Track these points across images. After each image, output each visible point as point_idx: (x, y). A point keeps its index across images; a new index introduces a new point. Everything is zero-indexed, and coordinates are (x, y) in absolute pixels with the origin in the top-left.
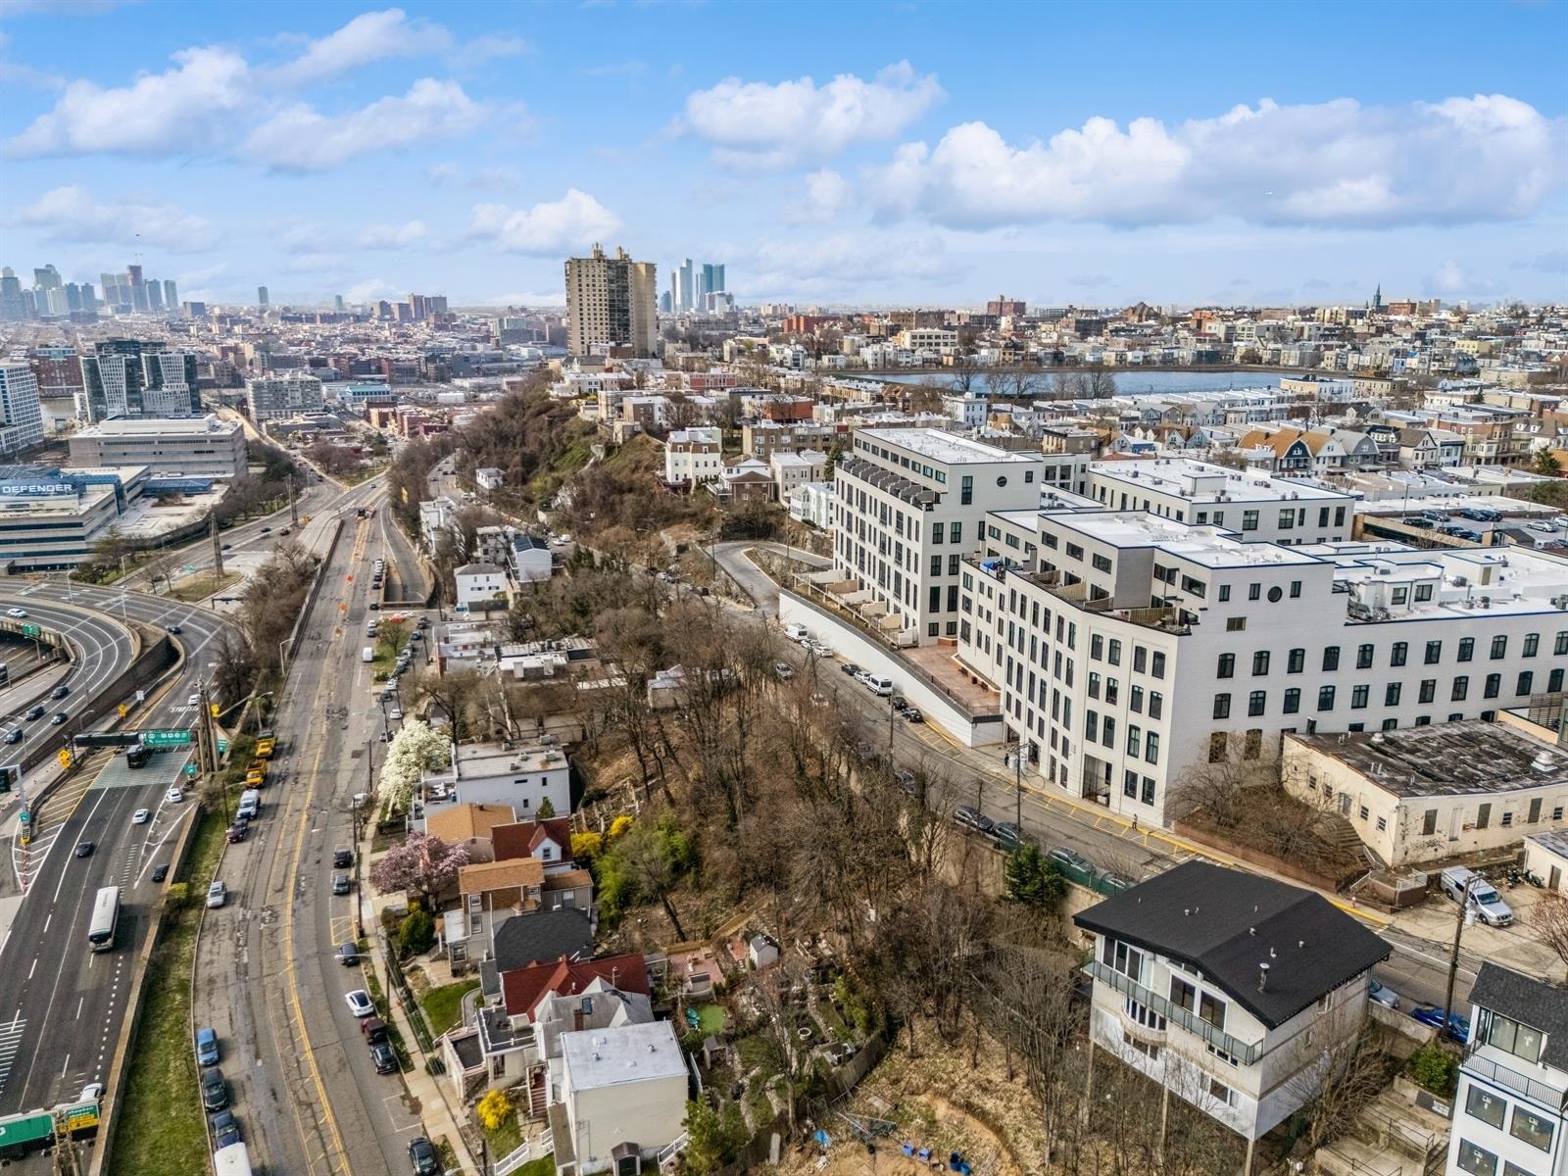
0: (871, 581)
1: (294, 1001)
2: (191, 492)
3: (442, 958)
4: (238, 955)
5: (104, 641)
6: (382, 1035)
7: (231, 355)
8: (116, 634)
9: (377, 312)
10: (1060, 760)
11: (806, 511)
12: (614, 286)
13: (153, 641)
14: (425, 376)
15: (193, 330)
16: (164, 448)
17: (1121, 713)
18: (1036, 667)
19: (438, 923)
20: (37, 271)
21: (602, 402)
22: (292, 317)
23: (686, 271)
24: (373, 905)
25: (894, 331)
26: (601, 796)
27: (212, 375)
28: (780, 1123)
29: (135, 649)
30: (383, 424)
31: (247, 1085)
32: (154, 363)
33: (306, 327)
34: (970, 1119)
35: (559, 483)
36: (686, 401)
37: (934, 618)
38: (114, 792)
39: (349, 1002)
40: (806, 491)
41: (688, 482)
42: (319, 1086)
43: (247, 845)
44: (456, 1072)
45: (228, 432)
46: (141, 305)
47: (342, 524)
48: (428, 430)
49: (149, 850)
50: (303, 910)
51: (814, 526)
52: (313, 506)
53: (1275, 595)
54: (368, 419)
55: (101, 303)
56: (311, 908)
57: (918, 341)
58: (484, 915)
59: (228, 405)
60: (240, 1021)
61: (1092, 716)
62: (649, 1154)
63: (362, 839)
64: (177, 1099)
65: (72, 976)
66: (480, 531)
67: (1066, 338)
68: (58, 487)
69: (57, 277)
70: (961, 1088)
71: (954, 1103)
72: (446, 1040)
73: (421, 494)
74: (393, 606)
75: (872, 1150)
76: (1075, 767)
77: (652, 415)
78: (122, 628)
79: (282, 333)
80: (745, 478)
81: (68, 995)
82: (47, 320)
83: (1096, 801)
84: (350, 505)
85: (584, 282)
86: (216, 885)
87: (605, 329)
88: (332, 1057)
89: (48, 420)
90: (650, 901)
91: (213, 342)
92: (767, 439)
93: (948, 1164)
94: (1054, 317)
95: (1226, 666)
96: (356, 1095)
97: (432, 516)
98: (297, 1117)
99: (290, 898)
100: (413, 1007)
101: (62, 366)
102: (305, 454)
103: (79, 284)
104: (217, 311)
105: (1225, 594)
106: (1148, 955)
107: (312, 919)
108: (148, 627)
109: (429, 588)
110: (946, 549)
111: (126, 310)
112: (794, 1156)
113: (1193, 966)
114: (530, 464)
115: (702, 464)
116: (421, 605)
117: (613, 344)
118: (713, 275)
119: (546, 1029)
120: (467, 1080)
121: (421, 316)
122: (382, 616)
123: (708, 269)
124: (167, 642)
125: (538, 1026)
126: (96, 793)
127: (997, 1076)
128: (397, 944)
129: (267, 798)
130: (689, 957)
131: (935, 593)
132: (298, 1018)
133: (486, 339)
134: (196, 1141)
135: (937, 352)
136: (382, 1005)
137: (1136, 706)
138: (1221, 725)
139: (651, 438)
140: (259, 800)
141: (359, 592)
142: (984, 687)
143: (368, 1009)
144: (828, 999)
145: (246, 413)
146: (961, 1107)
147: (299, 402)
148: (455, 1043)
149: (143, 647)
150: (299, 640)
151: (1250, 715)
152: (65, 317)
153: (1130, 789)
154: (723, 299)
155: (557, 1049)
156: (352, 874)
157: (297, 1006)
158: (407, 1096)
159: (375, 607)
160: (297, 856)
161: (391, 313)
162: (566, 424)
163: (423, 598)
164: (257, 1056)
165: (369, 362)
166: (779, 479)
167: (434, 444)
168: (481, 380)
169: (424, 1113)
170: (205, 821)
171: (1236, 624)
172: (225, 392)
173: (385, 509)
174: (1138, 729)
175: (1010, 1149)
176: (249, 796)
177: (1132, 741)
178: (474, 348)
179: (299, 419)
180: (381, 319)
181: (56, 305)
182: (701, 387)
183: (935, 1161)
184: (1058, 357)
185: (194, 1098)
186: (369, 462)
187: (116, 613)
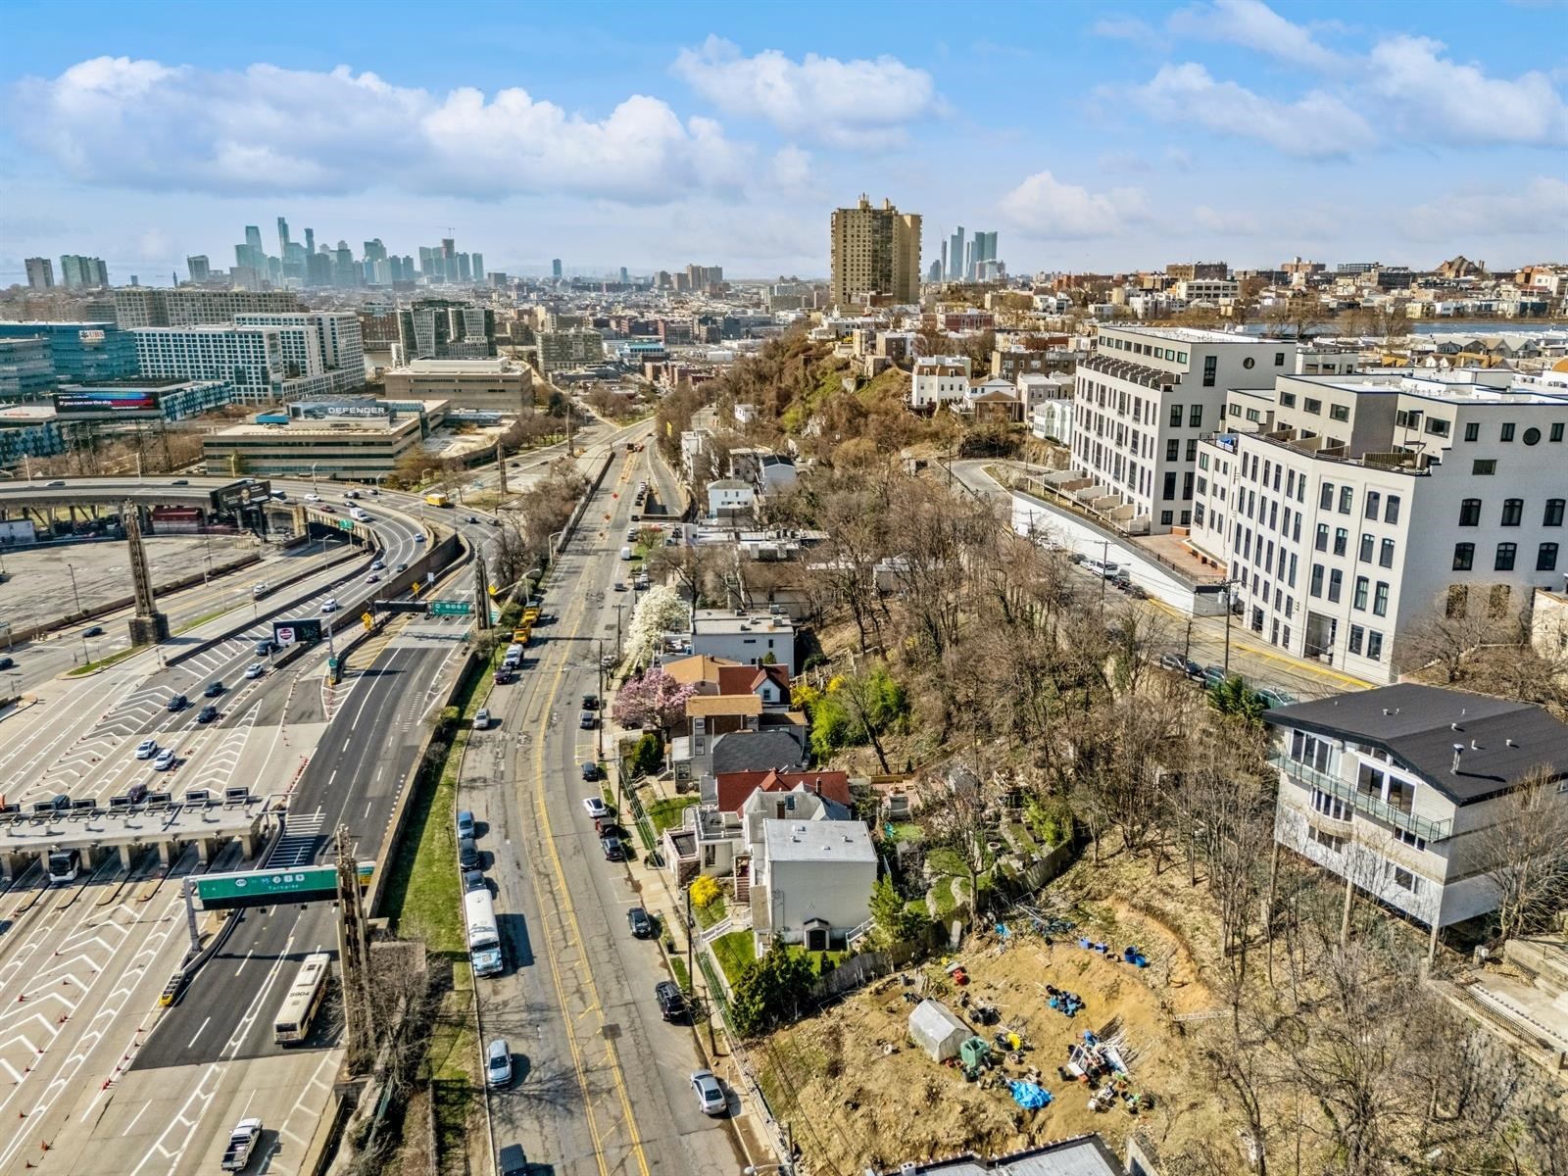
0: (1106, 476)
1: (540, 801)
2: (483, 423)
3: (668, 778)
4: (496, 764)
5: (404, 536)
6: (613, 831)
7: (526, 317)
8: (414, 530)
9: (658, 282)
10: (1283, 621)
11: (1050, 427)
12: (878, 236)
13: (444, 539)
14: (697, 337)
15: (495, 296)
16: (463, 386)
17: (1349, 565)
18: (1264, 531)
19: (667, 747)
20: (366, 244)
21: (857, 339)
22: (581, 286)
23: (958, 240)
24: (613, 736)
25: (1169, 284)
26: (824, 662)
27: (509, 333)
28: (962, 912)
29: (429, 544)
30: (656, 377)
31: (496, 856)
32: (459, 315)
33: (593, 295)
34: (1149, 920)
35: (809, 414)
36: (938, 336)
37: (1168, 505)
38: (405, 652)
39: (587, 805)
40: (1051, 407)
41: (932, 405)
42: (556, 863)
43: (511, 687)
44: (673, 858)
45: (518, 373)
46: (453, 276)
47: (613, 456)
48: (696, 380)
49: (431, 697)
50: (554, 738)
51: (1057, 442)
52: (589, 440)
53: (1532, 437)
54: (643, 373)
55: (419, 275)
56: (561, 736)
57: (1195, 292)
58: (706, 738)
59: (521, 359)
60: (493, 810)
61: (1318, 571)
62: (838, 934)
63: (608, 689)
64: (439, 860)
65: (363, 787)
66: (732, 452)
67: (1366, 292)
68: (373, 410)
69: (383, 250)
70: (1142, 893)
71: (1134, 906)
72: (666, 837)
73: (684, 424)
74: (651, 519)
75: (1049, 942)
76: (1298, 625)
77: (904, 349)
78: (419, 526)
79: (571, 299)
80: (989, 398)
81: (360, 797)
82: (373, 288)
83: (1318, 660)
84: (622, 441)
85: (849, 232)
86: (482, 711)
87: (866, 280)
88: (569, 844)
89: (370, 367)
90: (861, 741)
91: (510, 306)
92: (1016, 364)
93: (1123, 957)
94: (1353, 272)
95: (1470, 513)
96: (587, 873)
97: (691, 444)
98: (536, 883)
99: (543, 727)
100: (639, 814)
101: (383, 323)
102: (585, 400)
103: (402, 256)
104: (516, 281)
105: (1472, 433)
106: (1337, 743)
107: (560, 745)
108: (442, 528)
109: (685, 507)
110: (1184, 433)
111: (440, 280)
112: (973, 942)
113: (1381, 750)
114: (784, 398)
115: (947, 388)
116: (677, 519)
117: (873, 293)
118: (985, 243)
119: (751, 817)
120: (682, 866)
121: (698, 286)
122: (640, 525)
123: (980, 237)
124: (456, 538)
125: (745, 821)
126: (391, 651)
127: (1180, 881)
128: (631, 765)
129: (529, 654)
130: (892, 786)
131: (1170, 480)
132: (543, 813)
133: (758, 305)
134: (452, 890)
135: (1216, 303)
136: (613, 812)
137: (1365, 555)
138: (1463, 578)
139: (900, 371)
140: (522, 655)
141: (623, 508)
142: (1214, 565)
143: (602, 811)
144: (1020, 821)
145: (535, 364)
146: (1141, 909)
147: (582, 354)
148: (674, 838)
149: (436, 543)
150: (567, 540)
151: (1497, 569)
152: (388, 286)
153: (1355, 646)
154: (995, 267)
155: (760, 836)
156: (596, 715)
157: (542, 805)
158: (630, 878)
159: (635, 519)
160: (552, 698)
161: (670, 283)
162: (821, 362)
163: (679, 513)
164: (506, 837)
165: (647, 324)
166: (1024, 400)
167: (700, 390)
168: (749, 341)
169: (643, 892)
170: (476, 668)
171: (1484, 467)
172: (519, 348)
173: (652, 446)
174: (1366, 580)
175: (1187, 947)
176: (514, 648)
177: (1360, 593)
178: (745, 312)
179: (581, 371)
180: (661, 288)
181: (382, 276)
182: (954, 323)
183: (1110, 952)
184: (1352, 305)
185: (452, 862)
186: (640, 407)
187: (415, 513)
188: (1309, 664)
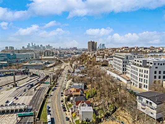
0: (117, 68)
1: (56, 104)
3: (70, 102)
4: (51, 100)
6: (64, 108)
7: (57, 52)
10: (136, 84)
11: (111, 63)
12: (93, 44)
14: (74, 54)
15: (53, 50)
16: (50, 59)
17: (143, 78)
18: (134, 74)
19: (70, 98)
20: (40, 45)
21: (90, 54)
22: (62, 49)
23: (101, 44)
24: (64, 97)
25: (122, 49)
26: (87, 88)
28: (103, 117)
29: (45, 76)
30: (70, 58)
31: (51, 111)
32: (50, 52)
33: (64, 50)
35: (86, 62)
37: (123, 72)
38: (42, 88)
39: (61, 105)
40: (111, 61)
41: (98, 61)
42: (58, 112)
43: (53, 92)
45: (56, 58)
46: (49, 48)
47: (65, 66)
48: (74, 58)
49: (45, 93)
50: (58, 97)
51: (111, 65)
52: (63, 65)
53: (161, 65)
54: (68, 58)
55: (46, 48)
57: (125, 50)
58: (74, 97)
60: (51, 105)
61: (140, 79)
62: (89, 120)
63: (64, 92)
64: (45, 111)
66: (78, 66)
67: (143, 50)
68: (40, 62)
69: (42, 46)
70: (123, 115)
72: (70, 109)
73: (73, 63)
74: (69, 73)
76: (138, 84)
77: (95, 55)
78: (44, 74)
80: (104, 60)
81: (36, 104)
83: (141, 88)
85: (90, 44)
86: (50, 94)
87: (91, 49)
88: (59, 109)
89: (40, 57)
90: (91, 97)
91: (55, 51)
92: (107, 57)
93: (121, 123)
94: (141, 48)
95: (155, 73)
96: (61, 113)
97: (73, 65)
98: (55, 114)
100: (67, 106)
101: (42, 53)
102: (62, 61)
103: (44, 46)
104: (56, 49)
105: (155, 64)
106: (143, 98)
110: (125, 64)
112: (104, 121)
113: (148, 98)
114: (83, 60)
115: (100, 59)
116: (72, 73)
118: (103, 45)
120: (72, 112)
121: (74, 49)
124: (48, 75)
125: (79, 107)
127: (127, 114)
128: (66, 100)
130: (95, 103)
131: (124, 69)
132: (56, 106)
134: (46, 115)
135: (127, 51)
136: (64, 106)
137: (145, 77)
138: (155, 80)
139: (95, 58)
142: (129, 78)
144: (109, 107)
146: (123, 117)
147: (62, 56)
150: (60, 75)
151: (159, 78)
152: (42, 49)
153: (144, 87)
154: (104, 47)
155: (80, 109)
156: (63, 95)
158: (66, 113)
159: (67, 73)
160: (58, 93)
161: (71, 49)
162: (87, 57)
164: (52, 109)
165: (69, 53)
166: (108, 61)
167: (74, 60)
168: (79, 55)
169: (67, 115)
170: (50, 89)
171: (156, 68)
172: (56, 55)
173: (69, 65)
175: (128, 121)
176: (54, 87)
177: (144, 81)
178: (79, 52)
179: (62, 58)
182: (100, 53)
184: (141, 51)
186: (68, 61)
188: (139, 89)
